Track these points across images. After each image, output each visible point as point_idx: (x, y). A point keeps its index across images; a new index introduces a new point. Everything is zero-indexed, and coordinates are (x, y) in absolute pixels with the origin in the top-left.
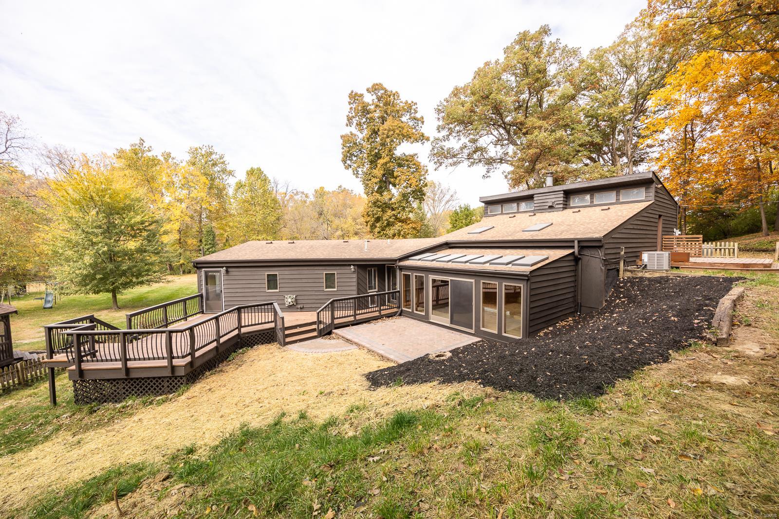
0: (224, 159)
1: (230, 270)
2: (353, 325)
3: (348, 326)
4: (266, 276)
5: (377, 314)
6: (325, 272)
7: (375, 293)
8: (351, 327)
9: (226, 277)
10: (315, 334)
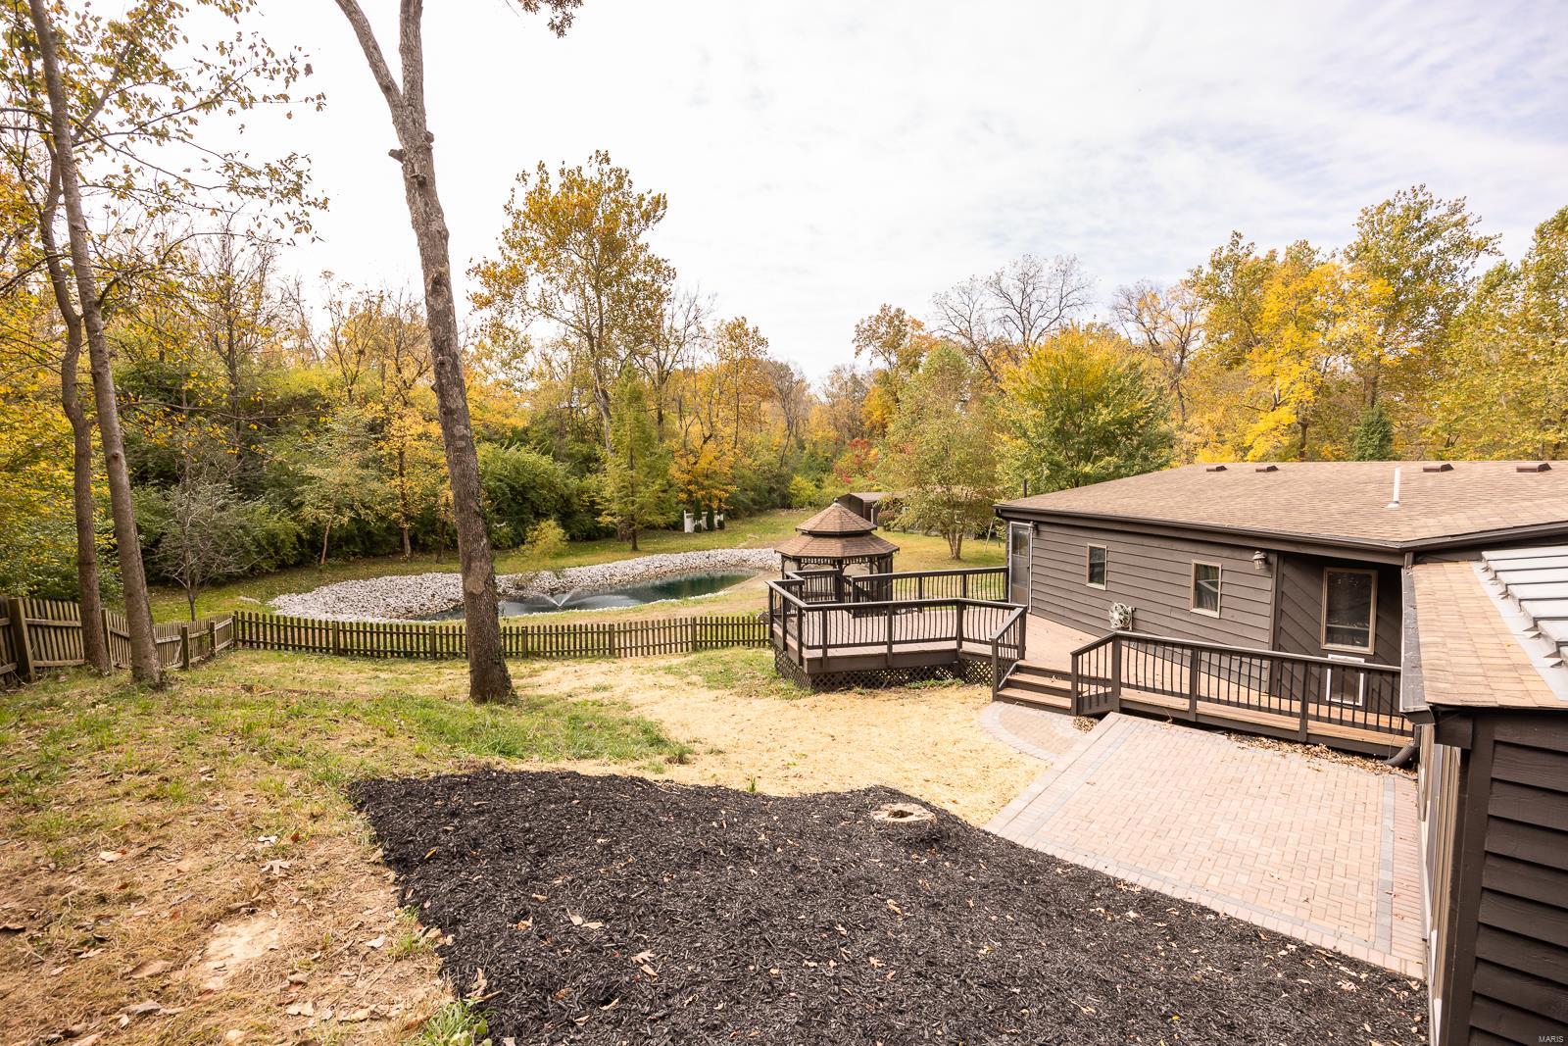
0: (1465, 212)
1: (1042, 528)
2: (1177, 721)
3: (1162, 718)
4: (1088, 549)
5: (1294, 724)
6: (1197, 557)
7: (1361, 661)
8: (1167, 725)
9: (1037, 543)
10: (1067, 703)
